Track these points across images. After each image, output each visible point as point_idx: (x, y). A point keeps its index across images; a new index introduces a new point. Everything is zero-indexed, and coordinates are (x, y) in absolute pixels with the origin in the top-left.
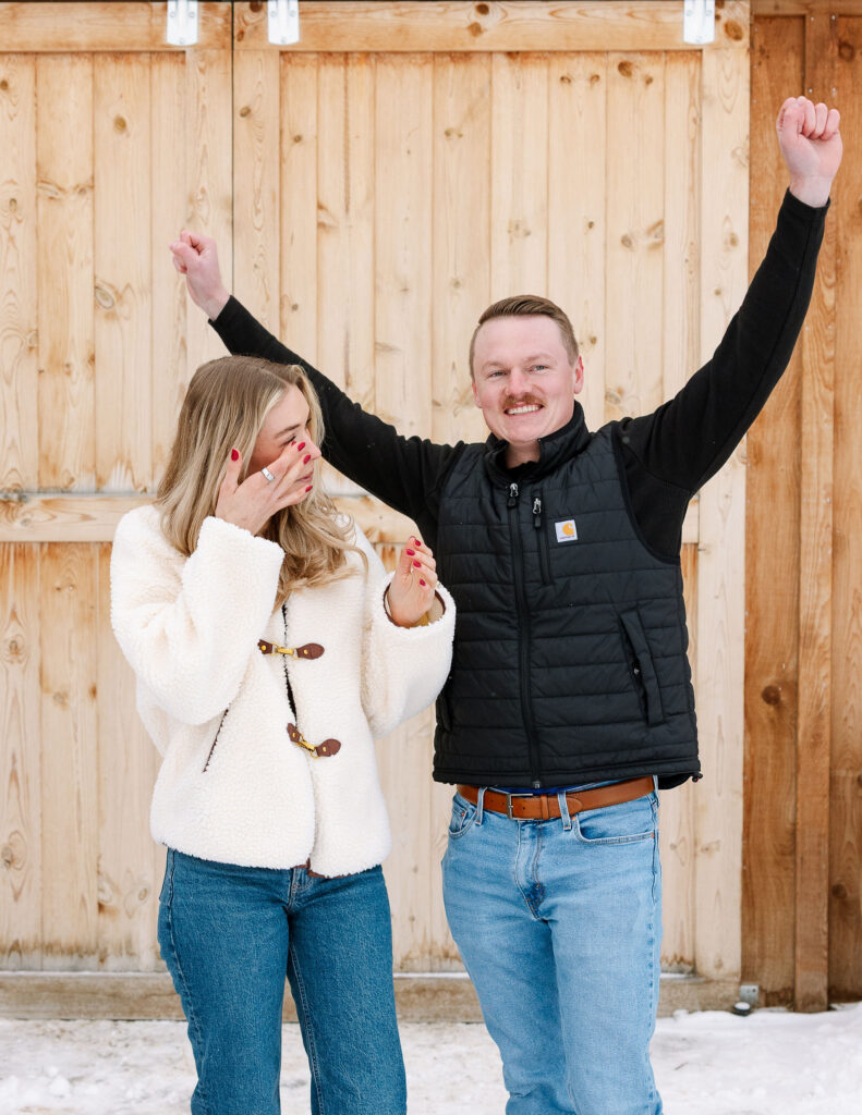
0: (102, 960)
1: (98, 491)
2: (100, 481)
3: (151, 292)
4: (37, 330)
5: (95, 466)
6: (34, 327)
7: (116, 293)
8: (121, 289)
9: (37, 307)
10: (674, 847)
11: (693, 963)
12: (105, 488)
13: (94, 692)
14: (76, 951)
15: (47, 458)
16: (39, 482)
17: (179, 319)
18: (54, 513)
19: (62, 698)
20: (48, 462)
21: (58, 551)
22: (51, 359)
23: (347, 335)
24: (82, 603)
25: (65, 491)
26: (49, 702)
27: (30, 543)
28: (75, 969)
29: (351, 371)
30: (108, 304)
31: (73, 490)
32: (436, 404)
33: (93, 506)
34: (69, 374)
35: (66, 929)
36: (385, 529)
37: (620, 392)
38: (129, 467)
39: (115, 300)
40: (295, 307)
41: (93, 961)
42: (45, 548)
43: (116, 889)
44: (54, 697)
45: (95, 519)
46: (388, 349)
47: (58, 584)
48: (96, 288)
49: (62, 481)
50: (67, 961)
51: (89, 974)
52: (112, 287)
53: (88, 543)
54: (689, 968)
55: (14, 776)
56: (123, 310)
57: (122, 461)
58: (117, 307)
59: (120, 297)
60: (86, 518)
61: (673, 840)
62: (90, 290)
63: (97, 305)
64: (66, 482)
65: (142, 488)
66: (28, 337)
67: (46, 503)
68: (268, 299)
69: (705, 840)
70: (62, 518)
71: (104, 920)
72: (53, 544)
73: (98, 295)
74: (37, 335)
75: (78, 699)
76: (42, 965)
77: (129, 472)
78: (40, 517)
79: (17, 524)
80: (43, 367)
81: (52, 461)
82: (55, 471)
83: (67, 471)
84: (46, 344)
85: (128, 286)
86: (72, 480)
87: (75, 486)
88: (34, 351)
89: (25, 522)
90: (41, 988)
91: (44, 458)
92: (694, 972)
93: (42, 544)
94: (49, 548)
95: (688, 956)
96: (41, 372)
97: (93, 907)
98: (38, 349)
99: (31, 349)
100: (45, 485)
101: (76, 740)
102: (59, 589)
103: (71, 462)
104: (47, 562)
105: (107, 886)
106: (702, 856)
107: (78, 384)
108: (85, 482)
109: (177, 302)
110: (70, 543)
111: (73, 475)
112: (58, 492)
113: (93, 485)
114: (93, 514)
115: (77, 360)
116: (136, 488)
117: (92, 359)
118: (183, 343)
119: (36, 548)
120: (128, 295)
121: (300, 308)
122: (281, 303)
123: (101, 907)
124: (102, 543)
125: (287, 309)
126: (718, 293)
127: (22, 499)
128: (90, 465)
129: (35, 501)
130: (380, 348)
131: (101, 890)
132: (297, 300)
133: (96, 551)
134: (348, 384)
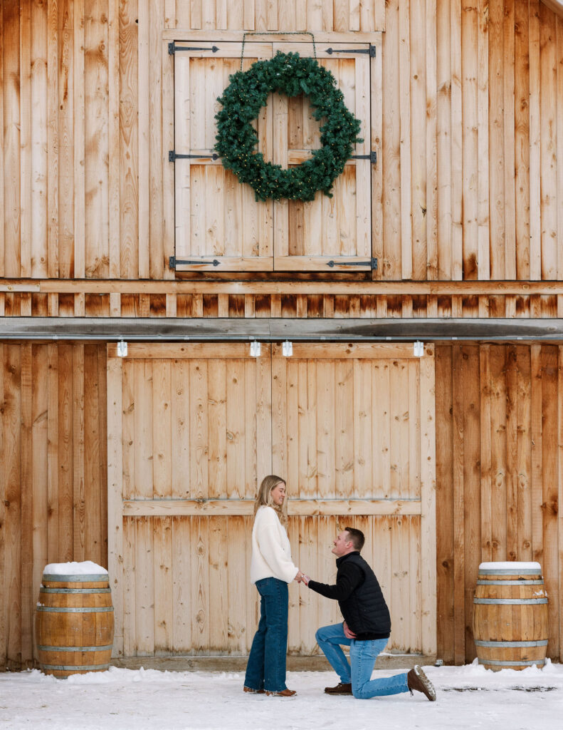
0: (230, 652)
1: (228, 499)
2: (228, 495)
3: (245, 434)
4: (208, 447)
5: (227, 490)
8: (235, 433)
9: (208, 439)
10: (415, 613)
11: (422, 651)
12: (230, 498)
13: (226, 564)
14: (221, 650)
15: (211, 488)
16: (209, 496)
17: (254, 443)
18: (214, 506)
19: (216, 566)
21: (215, 518)
22: (213, 456)
23: (308, 448)
24: (223, 536)
25: (217, 499)
26: (212, 568)
27: (206, 516)
28: (220, 655)
29: (309, 460)
30: (231, 438)
32: (337, 470)
33: (226, 503)
34: (218, 461)
35: (218, 642)
36: (321, 510)
37: (396, 466)
38: (238, 491)
39: (233, 437)
40: (291, 439)
41: (226, 652)
42: (211, 517)
43: (234, 629)
44: (214, 566)
45: (227, 508)
46: (321, 452)
47: (214, 529)
48: (227, 433)
49: (216, 495)
50: (219, 653)
51: (225, 656)
52: (232, 433)
53: (225, 516)
54: (420, 653)
55: (200, 592)
56: (236, 440)
57: (235, 489)
58: (234, 439)
59: (235, 436)
60: (224, 507)
61: (414, 611)
62: (225, 434)
63: (227, 439)
65: (242, 498)
66: (205, 449)
67: (212, 502)
68: (283, 437)
69: (425, 610)
70: (216, 507)
71: (230, 639)
72: (213, 516)
73: (228, 435)
75: (222, 566)
76: (210, 654)
78: (209, 507)
79: (202, 510)
80: (210, 458)
81: (213, 489)
82: (214, 493)
83: (218, 492)
84: (211, 452)
85: (237, 432)
86: (219, 495)
87: (220, 497)
89: (205, 509)
90: (210, 661)
91: (210, 488)
92: (422, 654)
93: (209, 516)
95: (420, 649)
96: (209, 460)
97: (226, 635)
98: (208, 453)
99: (206, 453)
100: (211, 497)
101: (221, 580)
102: (215, 531)
103: (219, 489)
104: (211, 521)
105: (231, 628)
106: (424, 616)
107: (221, 464)
108: (223, 496)
109: (253, 438)
110: (219, 516)
111: (220, 493)
112: (215, 499)
113: (226, 497)
114: (226, 506)
115: (221, 456)
116: (240, 498)
117: (226, 456)
118: (256, 451)
119: (208, 517)
120: (237, 435)
121: (293, 439)
122: (287, 438)
123: (229, 635)
124: (229, 516)
125: (289, 440)
126: (426, 435)
127: (204, 501)
128: (225, 490)
129: (208, 502)
130: (318, 452)
131: (229, 629)
132: (292, 437)
133: (227, 518)
134: (308, 464)
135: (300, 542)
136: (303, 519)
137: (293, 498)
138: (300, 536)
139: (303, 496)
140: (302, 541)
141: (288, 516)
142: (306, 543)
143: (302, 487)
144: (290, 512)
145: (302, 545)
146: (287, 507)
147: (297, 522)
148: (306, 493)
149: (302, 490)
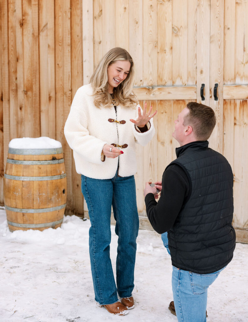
1: (173, 85)
2: (173, 82)
3: (188, 28)
4: (157, 41)
5: (172, 78)
6: (156, 40)
7: (178, 29)
8: (179, 27)
9: (157, 35)
12: (175, 85)
13: (171, 142)
16: (158, 83)
17: (195, 35)
18: (161, 92)
19: (163, 143)
20: (160, 77)
21: (162, 102)
22: (161, 49)
23: (244, 36)
24: (169, 117)
25: (164, 85)
26: (160, 145)
27: (155, 100)
29: (245, 47)
30: (176, 32)
31: (166, 85)
33: (171, 90)
34: (165, 53)
38: (181, 78)
39: (178, 30)
40: (229, 29)
44: (161, 143)
45: (171, 93)
47: (162, 112)
48: (173, 28)
49: (163, 83)
52: (177, 27)
53: (170, 100)
55: (150, 164)
56: (180, 34)
57: (179, 77)
58: (178, 33)
59: (179, 30)
60: (169, 93)
62: (171, 28)
63: (173, 33)
64: (164, 83)
65: (184, 84)
66: (155, 43)
67: (159, 89)
68: (220, 27)
70: (163, 93)
72: (161, 101)
73: (173, 30)
74: (157, 42)
75: (167, 144)
77: (181, 80)
78: (158, 93)
79: (151, 95)
80: (159, 51)
81: (161, 77)
82: (161, 80)
83: (165, 80)
84: (159, 45)
85: (181, 26)
86: (166, 82)
87: (167, 84)
88: (156, 47)
89: (153, 94)
91: (159, 77)
93: (158, 100)
94: (160, 102)
96: (158, 53)
98: (157, 46)
99: (156, 46)
100: (159, 84)
101: (166, 155)
102: (162, 113)
103: (166, 77)
104: (159, 105)
107: (168, 56)
108: (169, 83)
109: (195, 30)
110: (165, 100)
111: (166, 81)
112: (162, 86)
113: (171, 84)
114: (171, 92)
115: (167, 49)
116: (183, 84)
117: (172, 48)
118: (196, 42)
119: (157, 102)
120: (181, 29)
121: (230, 29)
122: (224, 28)
124: (174, 100)
125: (226, 29)
127: (153, 88)
128: (171, 78)
129: (156, 89)
132: (229, 27)
133: (172, 102)
134: (244, 51)
135: (235, 124)
136: (238, 102)
137: (229, 83)
138: (235, 119)
139: (238, 81)
140: (237, 123)
141: (224, 100)
142: (240, 125)
143: (238, 73)
144: (225, 97)
145: (237, 127)
146: (222, 92)
147: (233, 106)
148: (241, 78)
149: (237, 75)
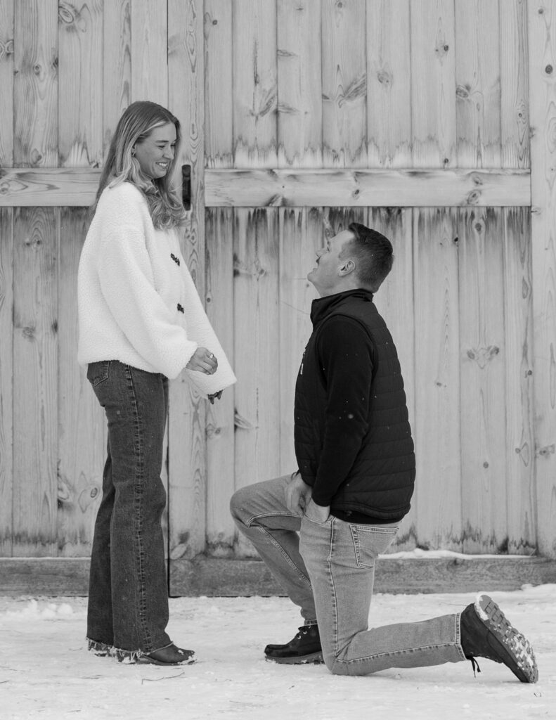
0: (61, 548)
1: (60, 166)
2: (62, 158)
3: (103, 10)
4: (13, 40)
5: (58, 146)
6: (11, 38)
7: (75, 11)
8: (79, 7)
9: (14, 22)
10: (518, 451)
11: (536, 546)
12: (65, 164)
13: (55, 327)
14: (40, 540)
15: (20, 140)
16: (14, 159)
17: (124, 31)
18: (27, 184)
19: (30, 332)
20: (21, 145)
21: (28, 214)
22: (24, 62)
23: (256, 44)
24: (47, 256)
25: (34, 166)
26: (19, 334)
27: (6, 207)
28: (38, 555)
29: (259, 73)
30: (69, 20)
31: (41, 165)
32: (324, 97)
33: (56, 178)
34: (38, 74)
35: (31, 523)
36: (285, 196)
37: (468, 88)
38: (85, 147)
39: (74, 16)
40: (215, 23)
41: (53, 548)
42: (18, 211)
43: (72, 489)
44: (24, 331)
45: (57, 188)
46: (287, 54)
47: (27, 240)
48: (59, 7)
49: (32, 158)
50: (32, 549)
51: (50, 557)
52: (72, 6)
53: (51, 208)
54: (533, 551)
56: (80, 25)
57: (79, 143)
58: (75, 22)
59: (78, 14)
60: (51, 187)
61: (517, 445)
62: (56, 9)
63: (60, 21)
64: (35, 160)
65: (94, 164)
66: (6, 46)
67: (20, 176)
68: (194, 16)
69: (544, 444)
70: (32, 187)
71: (64, 515)
72: (24, 209)
73: (61, 13)
74: (13, 44)
75: (43, 333)
76: (12, 552)
77: (85, 151)
78: (15, 187)
80: (17, 69)
81: (24, 142)
82: (26, 150)
83: (35, 150)
84: (20, 51)
85: (85, 6)
86: (40, 157)
87: (42, 162)
88: (11, 56)
89: (3, 191)
90: (12, 570)
91: (18, 140)
92: (537, 553)
93: (15, 208)
94: (21, 211)
95: (532, 540)
96: (15, 73)
97: (53, 503)
98: (14, 53)
99: (8, 54)
100: (18, 161)
101: (41, 367)
102: (28, 244)
103: (39, 141)
104: (19, 222)
105: (64, 486)
106: (541, 458)
107: (45, 82)
108: (49, 159)
109: (123, 18)
110: (38, 207)
111: (40, 153)
112: (29, 168)
113: (56, 162)
114: (57, 185)
115: (44, 63)
116: (90, 163)
117: (56, 63)
118: (128, 50)
119: (10, 211)
120: (85, 13)
121: (218, 23)
122: (205, 19)
123: (60, 504)
124: (63, 207)
125: (209, 24)
126: (541, 12)
128: (54, 146)
129: (11, 174)
130: (280, 54)
131: (60, 489)
132: (216, 17)
133: (58, 214)
134: (256, 82)
135: (236, 273)
136: (243, 216)
137: (218, 164)
138: (235, 258)
139: (242, 160)
140: (242, 270)
141: (207, 209)
142: (249, 276)
143: (240, 139)
144: (211, 200)
145: (241, 281)
146: (202, 188)
147: (229, 224)
148: (250, 151)
149: (240, 145)
